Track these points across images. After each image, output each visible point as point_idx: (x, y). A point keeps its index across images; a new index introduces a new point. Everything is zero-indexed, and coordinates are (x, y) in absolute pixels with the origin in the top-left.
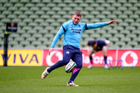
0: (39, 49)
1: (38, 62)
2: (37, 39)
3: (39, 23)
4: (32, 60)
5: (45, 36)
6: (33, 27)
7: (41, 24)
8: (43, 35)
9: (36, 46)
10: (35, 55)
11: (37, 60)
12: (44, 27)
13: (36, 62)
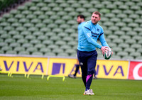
0: (126, 61)
1: (123, 75)
2: (123, 49)
3: (126, 32)
4: (116, 72)
5: (132, 46)
6: (119, 36)
7: (128, 33)
8: (130, 44)
9: (122, 57)
10: (120, 67)
11: (122, 73)
12: (132, 36)
13: (121, 74)
